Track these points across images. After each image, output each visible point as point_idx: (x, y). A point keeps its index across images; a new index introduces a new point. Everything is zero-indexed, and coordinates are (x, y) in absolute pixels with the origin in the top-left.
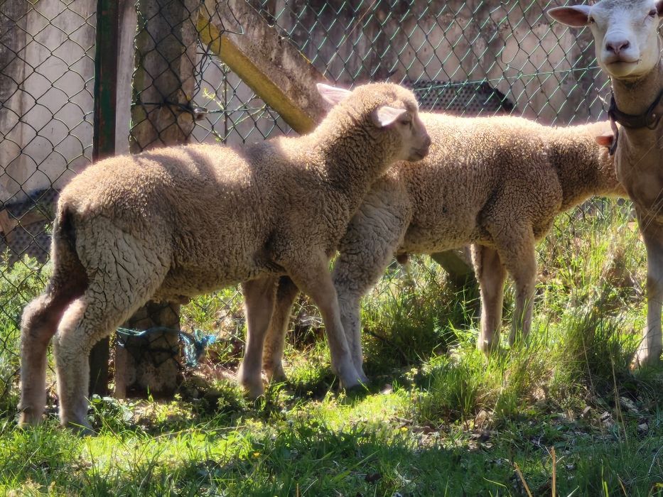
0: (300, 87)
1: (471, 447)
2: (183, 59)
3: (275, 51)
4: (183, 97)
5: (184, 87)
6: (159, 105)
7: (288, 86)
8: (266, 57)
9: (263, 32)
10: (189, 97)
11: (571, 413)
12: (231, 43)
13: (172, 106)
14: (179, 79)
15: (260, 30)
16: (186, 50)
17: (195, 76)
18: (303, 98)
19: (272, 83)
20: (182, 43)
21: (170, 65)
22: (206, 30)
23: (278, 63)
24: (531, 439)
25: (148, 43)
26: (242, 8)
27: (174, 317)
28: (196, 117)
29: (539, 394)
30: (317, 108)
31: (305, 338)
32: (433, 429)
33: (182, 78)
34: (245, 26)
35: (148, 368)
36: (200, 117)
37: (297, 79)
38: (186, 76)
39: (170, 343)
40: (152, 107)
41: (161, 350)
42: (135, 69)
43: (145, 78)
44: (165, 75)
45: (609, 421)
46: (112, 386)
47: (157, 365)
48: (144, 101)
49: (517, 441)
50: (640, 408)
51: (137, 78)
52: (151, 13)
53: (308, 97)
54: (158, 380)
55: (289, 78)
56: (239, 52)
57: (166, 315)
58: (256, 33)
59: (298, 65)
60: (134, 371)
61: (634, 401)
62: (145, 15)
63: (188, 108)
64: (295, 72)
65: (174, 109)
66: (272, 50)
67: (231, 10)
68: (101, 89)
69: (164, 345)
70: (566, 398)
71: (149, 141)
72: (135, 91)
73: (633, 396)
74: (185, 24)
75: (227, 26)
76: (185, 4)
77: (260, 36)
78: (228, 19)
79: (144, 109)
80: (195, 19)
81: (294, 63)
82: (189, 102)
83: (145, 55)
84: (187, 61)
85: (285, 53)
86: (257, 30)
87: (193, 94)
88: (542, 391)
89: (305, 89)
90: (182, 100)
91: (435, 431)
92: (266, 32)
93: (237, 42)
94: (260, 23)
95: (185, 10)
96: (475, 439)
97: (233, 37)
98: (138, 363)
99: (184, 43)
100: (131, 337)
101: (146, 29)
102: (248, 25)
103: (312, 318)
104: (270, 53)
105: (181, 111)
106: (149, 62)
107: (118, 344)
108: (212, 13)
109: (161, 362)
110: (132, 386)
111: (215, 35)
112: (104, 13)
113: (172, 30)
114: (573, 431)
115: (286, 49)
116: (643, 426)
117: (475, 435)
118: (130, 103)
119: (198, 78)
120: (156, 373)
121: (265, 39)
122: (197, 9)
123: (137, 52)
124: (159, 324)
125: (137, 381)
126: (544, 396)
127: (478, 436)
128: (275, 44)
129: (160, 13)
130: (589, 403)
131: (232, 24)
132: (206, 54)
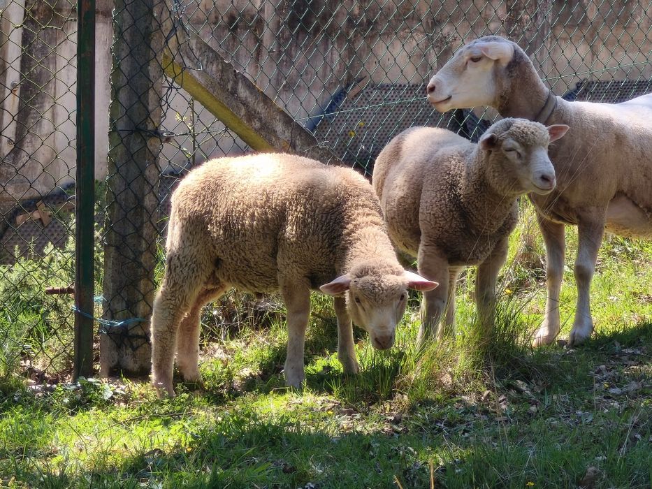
0: (253, 112)
1: (386, 429)
2: (151, 93)
3: (231, 82)
4: (151, 124)
5: (152, 116)
6: (131, 132)
7: (243, 112)
8: (224, 89)
9: (220, 67)
10: (156, 124)
11: (473, 396)
12: (193, 77)
13: (142, 132)
14: (147, 109)
15: (217, 66)
16: (153, 85)
17: (161, 106)
18: (256, 120)
19: (228, 110)
20: (149, 79)
21: (139, 97)
22: (171, 66)
23: (234, 92)
24: (437, 422)
25: (121, 79)
26: (201, 48)
27: (149, 308)
28: (163, 140)
29: (447, 379)
30: (268, 128)
31: (263, 321)
32: (356, 411)
33: (150, 108)
34: (205, 62)
35: (127, 352)
36: (168, 139)
37: (251, 104)
38: (154, 107)
39: (145, 330)
40: (126, 133)
41: (138, 337)
42: (111, 102)
43: (120, 108)
44: (136, 106)
45: (505, 404)
46: (98, 367)
47: (134, 349)
48: (119, 128)
49: (424, 424)
50: (532, 390)
51: (113, 109)
52: (123, 54)
53: (260, 119)
54: (135, 362)
55: (244, 104)
56: (199, 85)
57: (141, 307)
58: (214, 68)
59: (251, 93)
60: (115, 354)
61: (528, 383)
62: (118, 56)
63: (156, 133)
64: (249, 100)
65: (143, 135)
66: (229, 81)
67: (192, 50)
68: (82, 119)
69: (140, 333)
70: (469, 383)
71: (124, 162)
72: (111, 120)
73: (527, 379)
74: (151, 63)
75: (188, 63)
76: (152, 47)
77: (218, 71)
78: (189, 57)
79: (119, 135)
80: (161, 58)
81: (248, 92)
82: (157, 128)
83: (119, 89)
84: (154, 94)
85: (240, 85)
86: (215, 66)
87: (160, 121)
88: (449, 376)
89: (258, 113)
90: (150, 127)
91: (358, 412)
92: (223, 67)
93: (197, 76)
94: (217, 59)
95: (151, 52)
96: (389, 421)
97: (194, 72)
98: (118, 347)
99: (151, 78)
100: (111, 326)
101: (119, 67)
102: (207, 62)
103: (268, 304)
104: (226, 84)
105: (150, 136)
106: (123, 96)
107: (102, 332)
108: (175, 52)
109: (138, 347)
110: (115, 367)
111: (178, 71)
112: (82, 55)
113: (141, 68)
114: (473, 414)
115: (240, 81)
116: (533, 409)
117: (390, 418)
118: (107, 130)
119: (165, 108)
120: (134, 356)
121: (222, 73)
122: (162, 50)
123: (113, 86)
124: (135, 315)
125: (119, 362)
126: (451, 381)
127: (392, 418)
128: (231, 76)
129: (131, 54)
130: (489, 387)
131: (192, 62)
132: (170, 88)
